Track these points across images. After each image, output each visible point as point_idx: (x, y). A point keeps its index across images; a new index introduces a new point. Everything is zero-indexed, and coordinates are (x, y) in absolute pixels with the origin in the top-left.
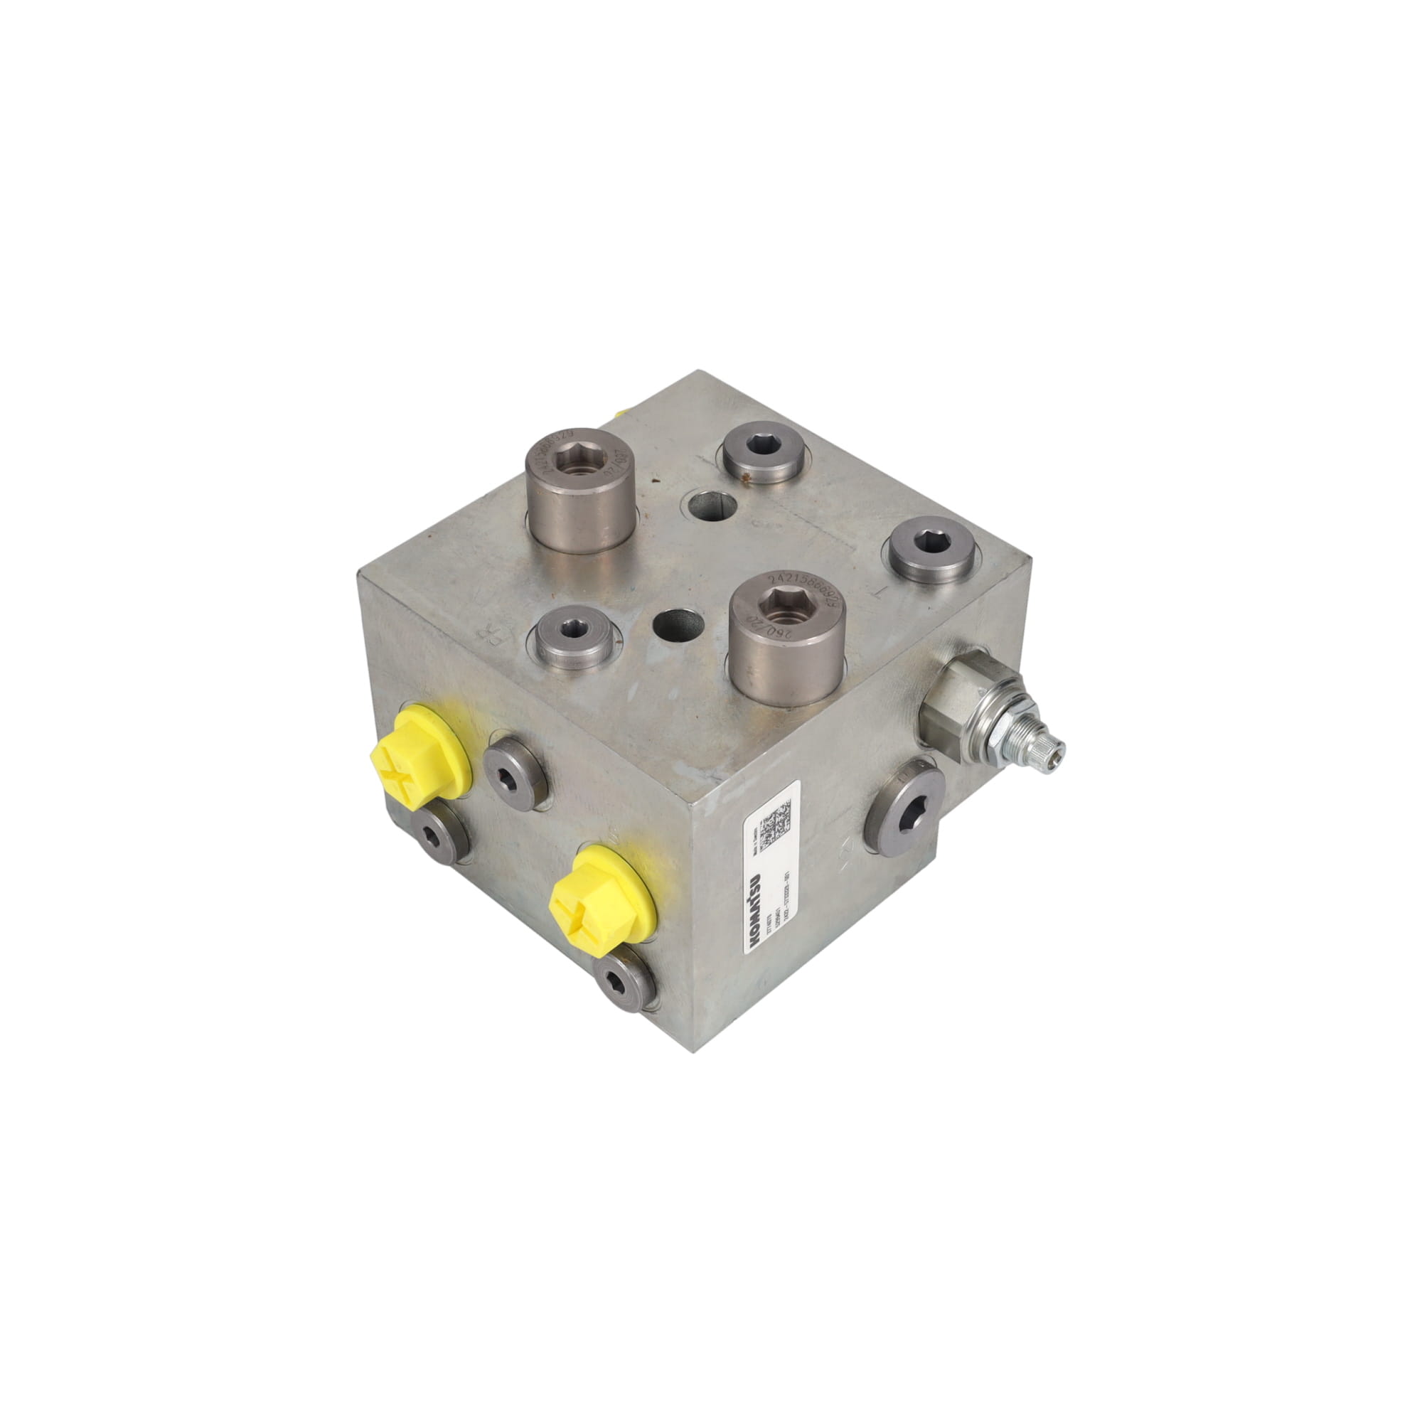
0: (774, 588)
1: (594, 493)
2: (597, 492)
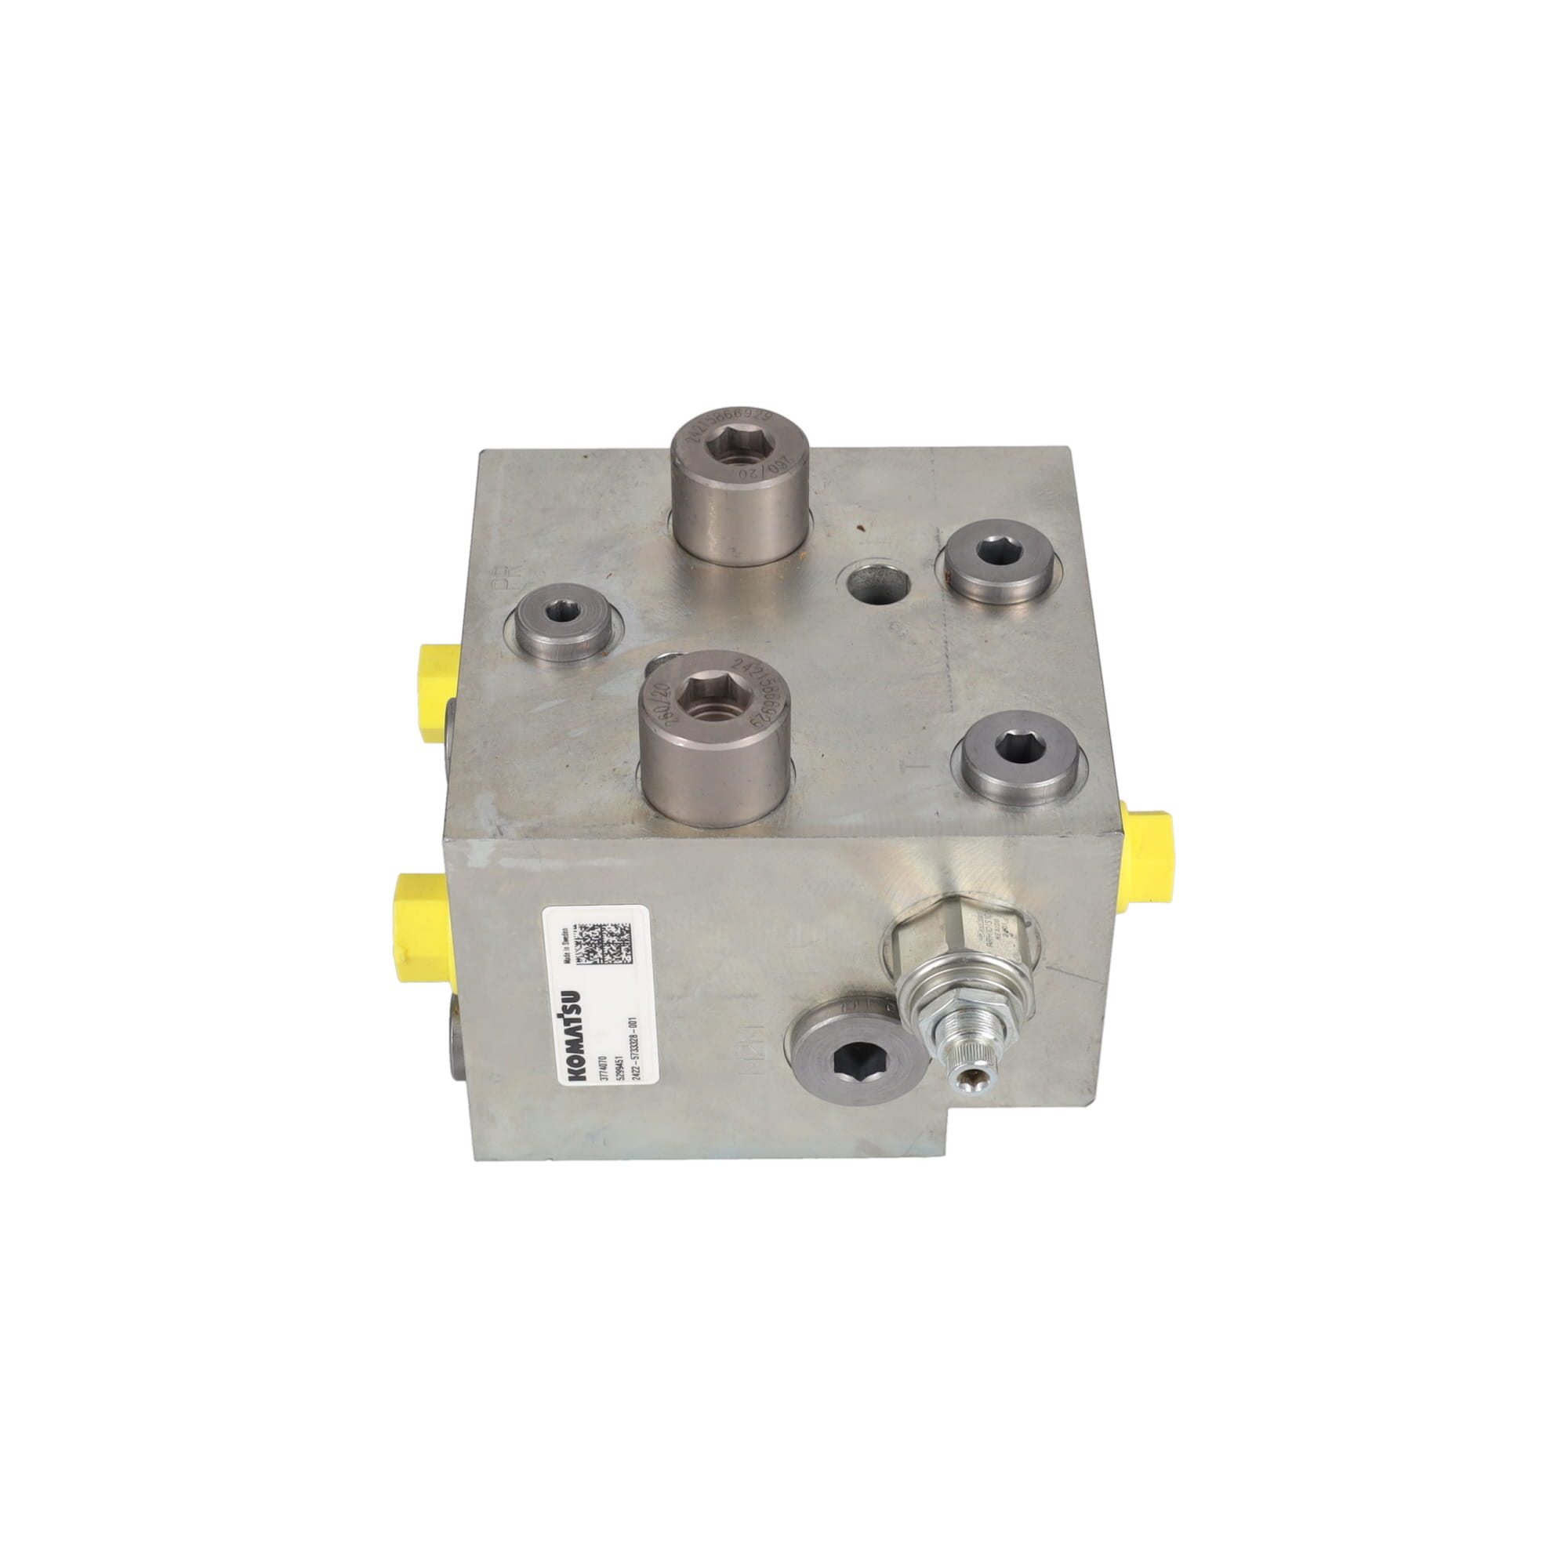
0: (727, 672)
1: (707, 485)
2: (710, 486)
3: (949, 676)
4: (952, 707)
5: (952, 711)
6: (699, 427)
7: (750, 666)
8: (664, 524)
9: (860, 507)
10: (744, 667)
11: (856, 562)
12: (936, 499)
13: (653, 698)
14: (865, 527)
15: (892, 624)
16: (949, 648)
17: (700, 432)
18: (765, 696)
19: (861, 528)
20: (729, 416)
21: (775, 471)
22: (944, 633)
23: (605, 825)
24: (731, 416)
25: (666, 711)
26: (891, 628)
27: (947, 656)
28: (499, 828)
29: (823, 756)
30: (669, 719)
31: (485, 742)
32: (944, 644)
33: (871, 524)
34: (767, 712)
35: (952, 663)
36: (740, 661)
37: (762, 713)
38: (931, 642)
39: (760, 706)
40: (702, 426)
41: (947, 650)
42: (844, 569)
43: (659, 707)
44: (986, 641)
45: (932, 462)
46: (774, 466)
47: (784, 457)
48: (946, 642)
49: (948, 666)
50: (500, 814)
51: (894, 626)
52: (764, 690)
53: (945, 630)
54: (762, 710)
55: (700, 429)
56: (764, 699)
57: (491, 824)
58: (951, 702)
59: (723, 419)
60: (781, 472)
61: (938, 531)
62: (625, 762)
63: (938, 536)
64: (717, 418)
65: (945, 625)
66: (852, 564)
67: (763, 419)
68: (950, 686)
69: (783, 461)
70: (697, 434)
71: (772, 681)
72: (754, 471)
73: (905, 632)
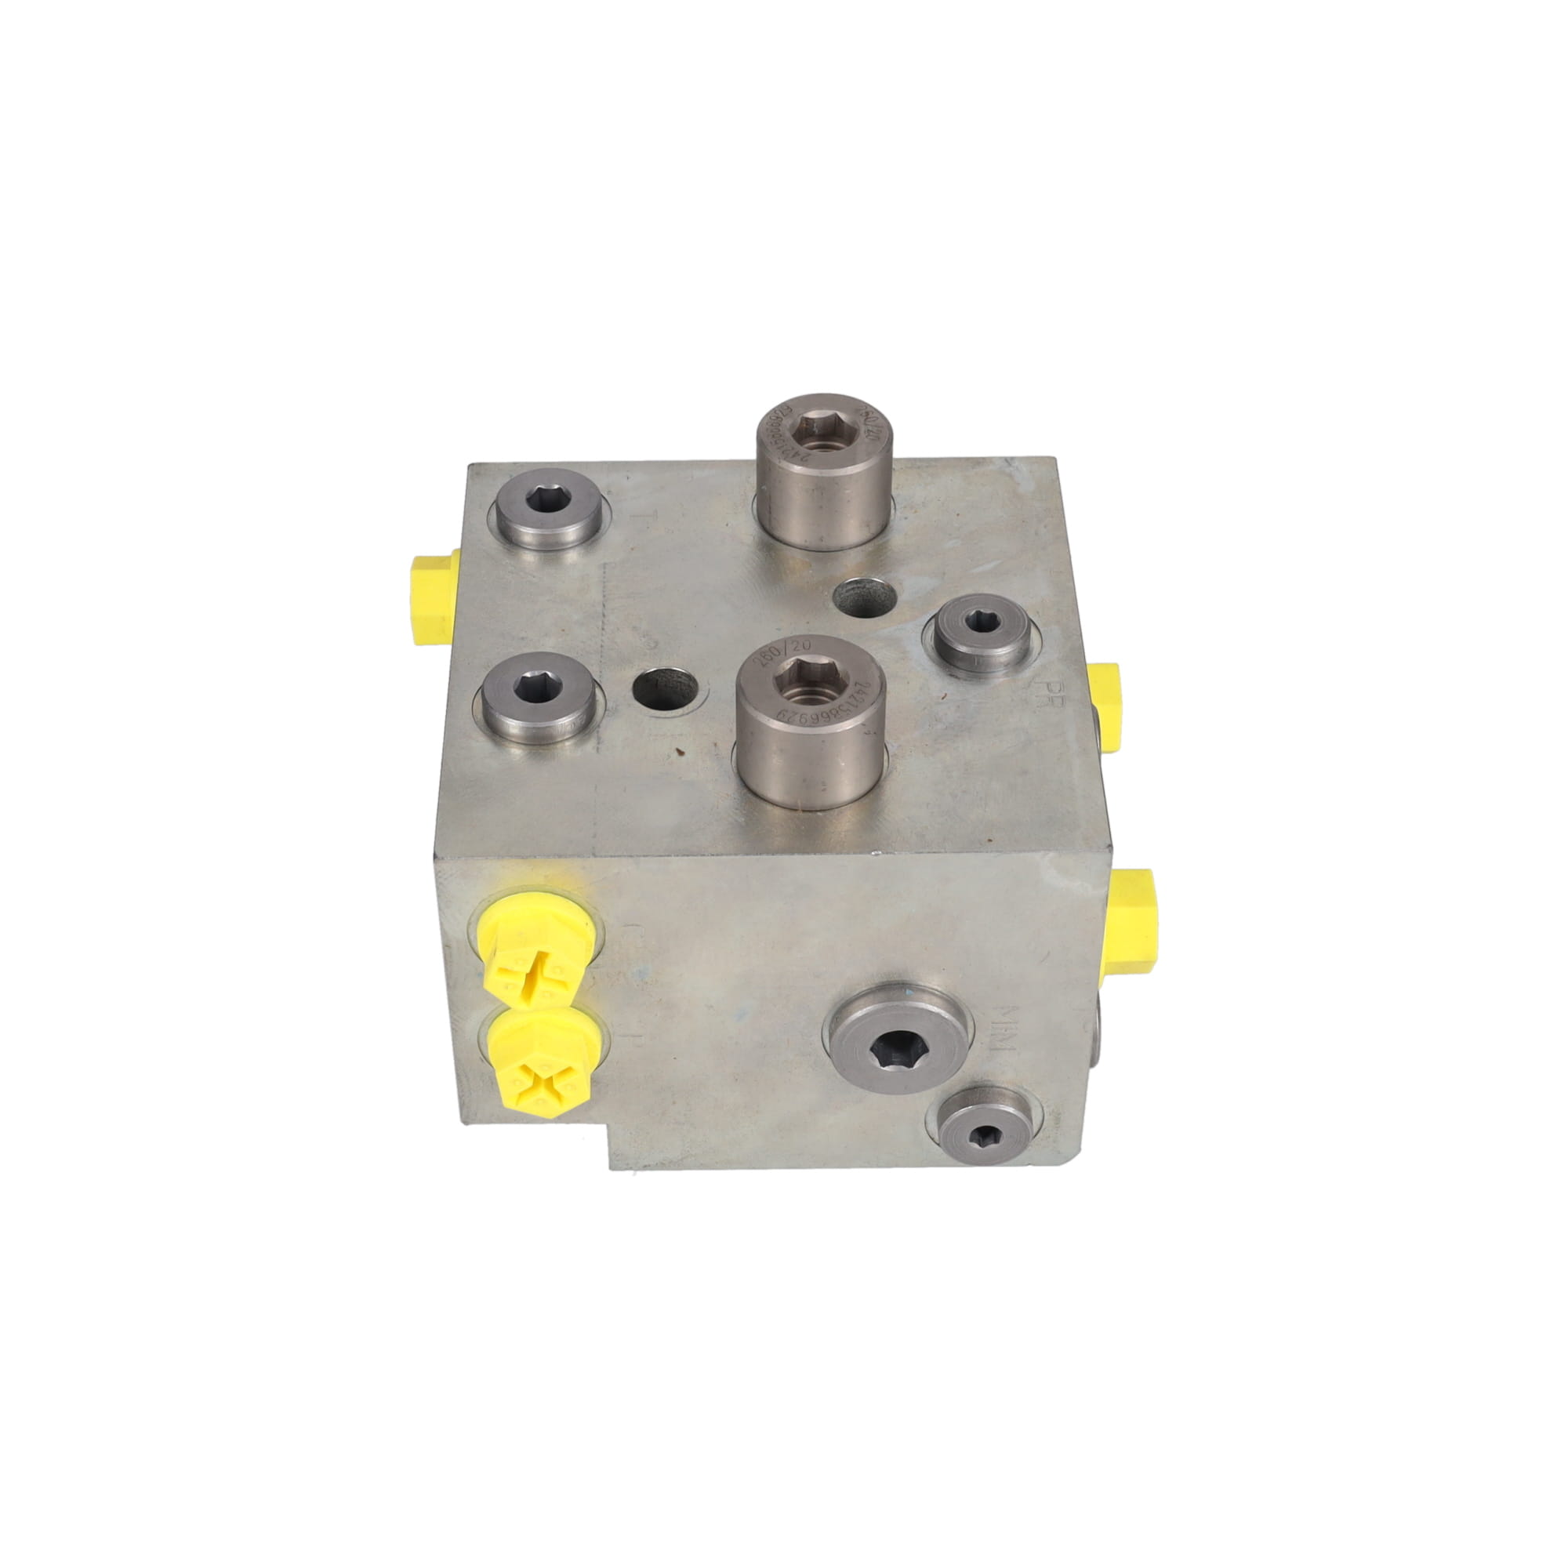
3: (604, 596)
4: (605, 568)
5: (605, 564)
6: (857, 701)
7: (794, 456)
8: (892, 756)
9: (680, 778)
10: (799, 455)
11: (687, 714)
12: (596, 787)
13: (880, 429)
14: (676, 753)
15: (655, 647)
16: (601, 623)
17: (855, 695)
18: (779, 430)
19: (681, 753)
20: (824, 715)
21: (772, 649)
22: (603, 638)
23: (919, 468)
24: (822, 715)
25: (867, 418)
26: (657, 643)
27: (604, 615)
28: (1010, 465)
29: (727, 525)
30: (864, 411)
31: (1036, 534)
32: (605, 627)
33: (669, 756)
34: (777, 418)
35: (600, 609)
36: (804, 459)
37: (782, 416)
38: (618, 629)
39: (784, 422)
40: (855, 703)
41: (603, 622)
42: (700, 706)
43: (874, 421)
44: (563, 630)
45: (594, 836)
46: (775, 655)
47: (764, 666)
48: (603, 629)
49: (604, 606)
50: (1010, 476)
51: (653, 645)
52: (781, 436)
53: (602, 641)
54: (782, 419)
55: (855, 698)
56: (781, 428)
57: (1017, 468)
58: (604, 573)
59: (830, 711)
60: (767, 649)
61: (598, 749)
62: (906, 518)
63: (599, 743)
64: (837, 712)
65: (602, 646)
66: (692, 711)
67: (787, 711)
68: (604, 587)
69: (764, 661)
70: (858, 693)
71: (774, 443)
72: (795, 650)
73: (643, 640)
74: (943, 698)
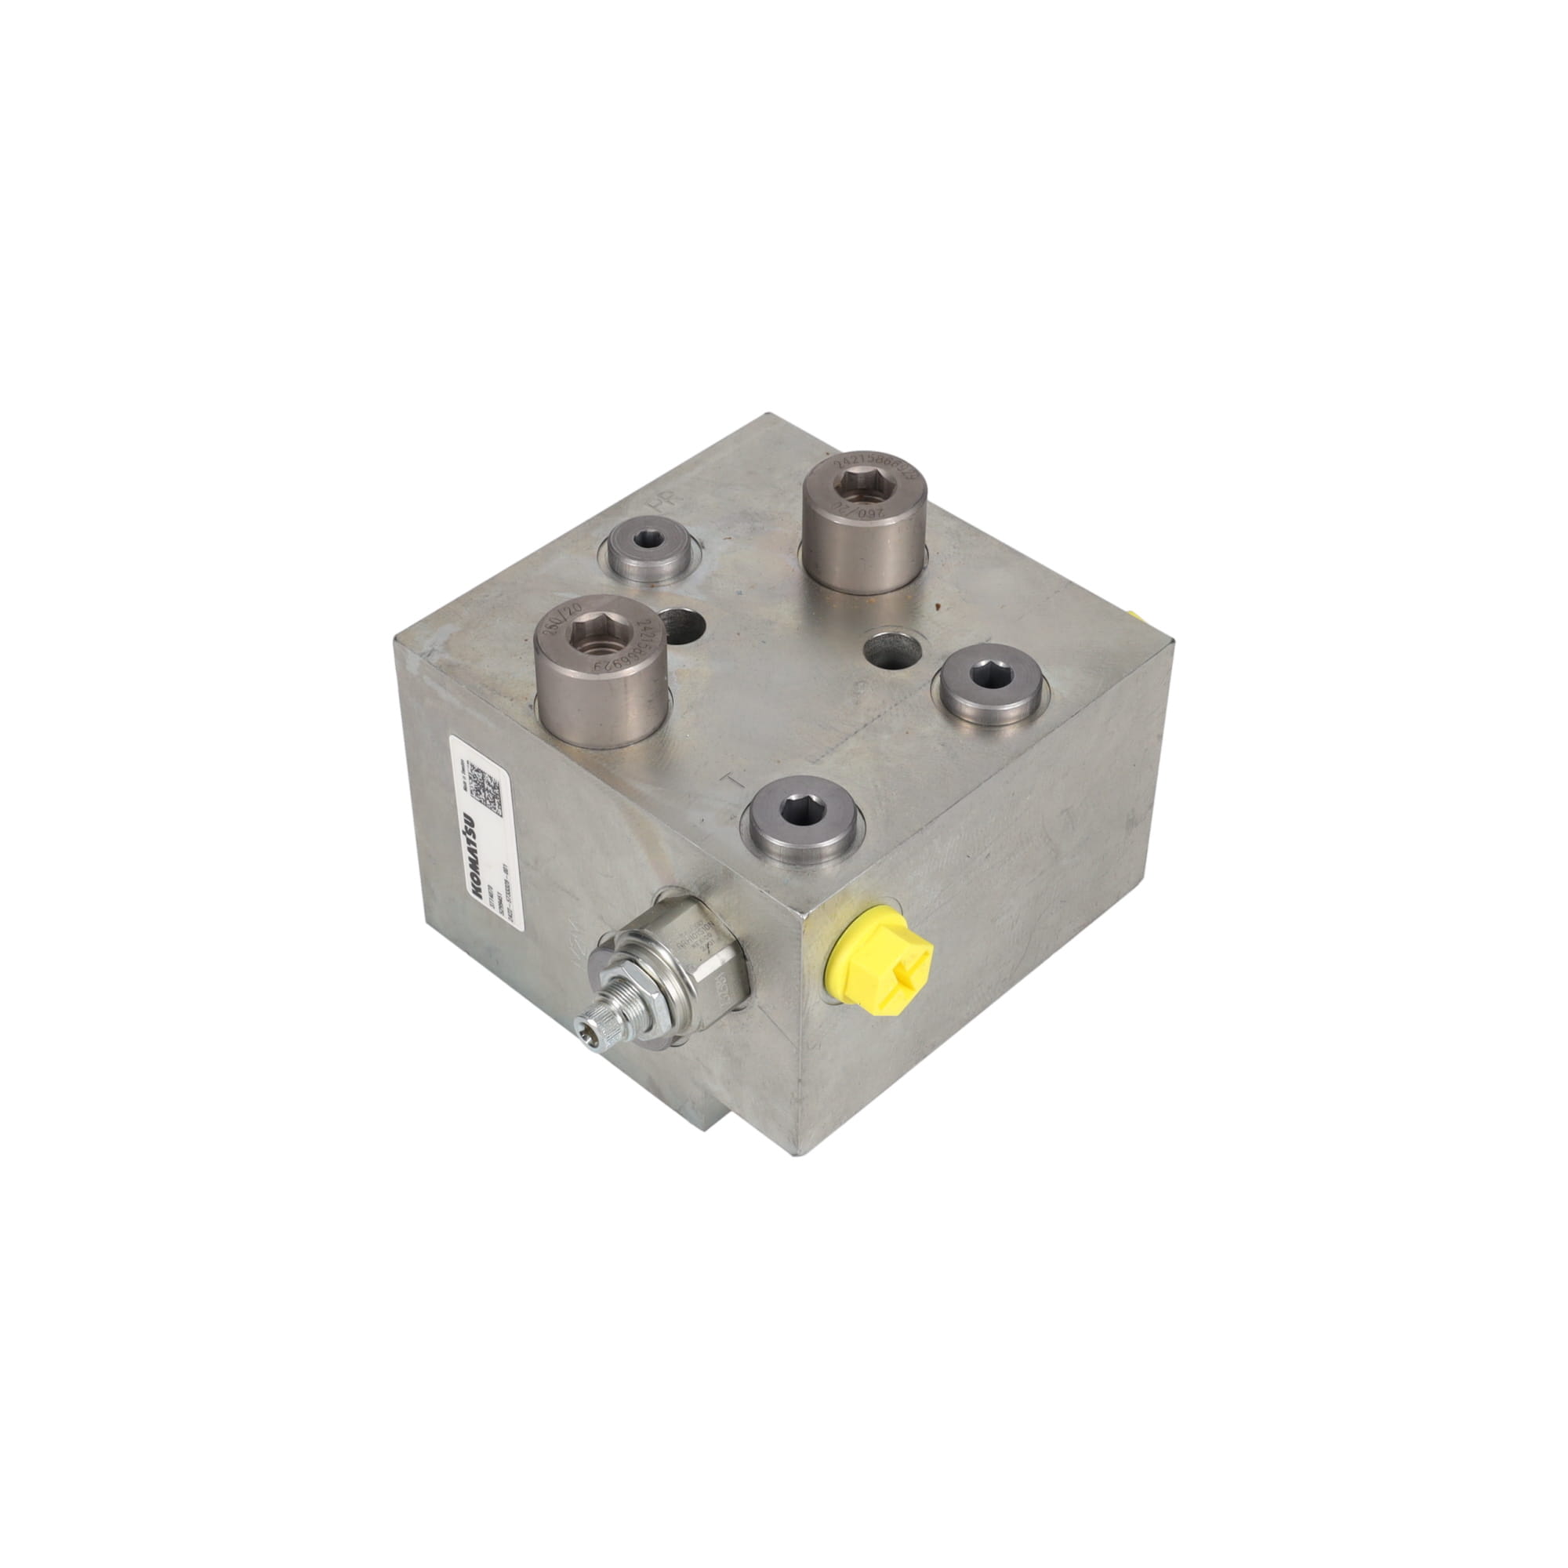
74: (730, 538)
